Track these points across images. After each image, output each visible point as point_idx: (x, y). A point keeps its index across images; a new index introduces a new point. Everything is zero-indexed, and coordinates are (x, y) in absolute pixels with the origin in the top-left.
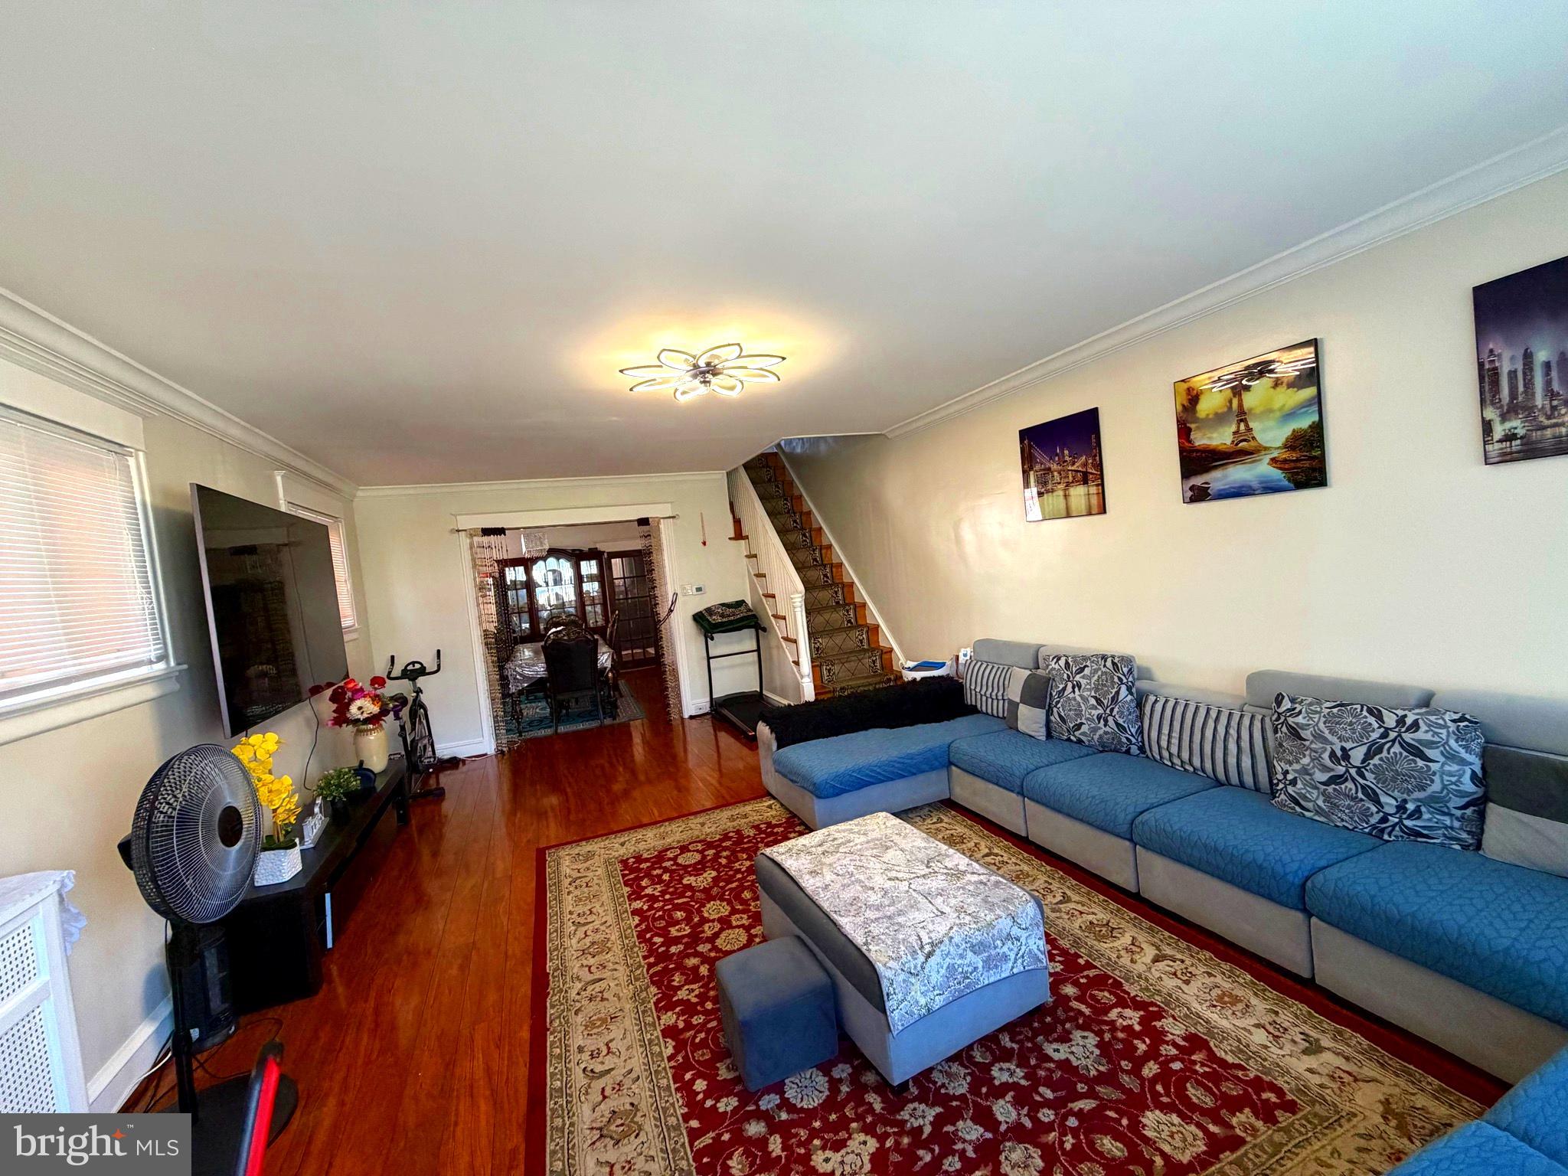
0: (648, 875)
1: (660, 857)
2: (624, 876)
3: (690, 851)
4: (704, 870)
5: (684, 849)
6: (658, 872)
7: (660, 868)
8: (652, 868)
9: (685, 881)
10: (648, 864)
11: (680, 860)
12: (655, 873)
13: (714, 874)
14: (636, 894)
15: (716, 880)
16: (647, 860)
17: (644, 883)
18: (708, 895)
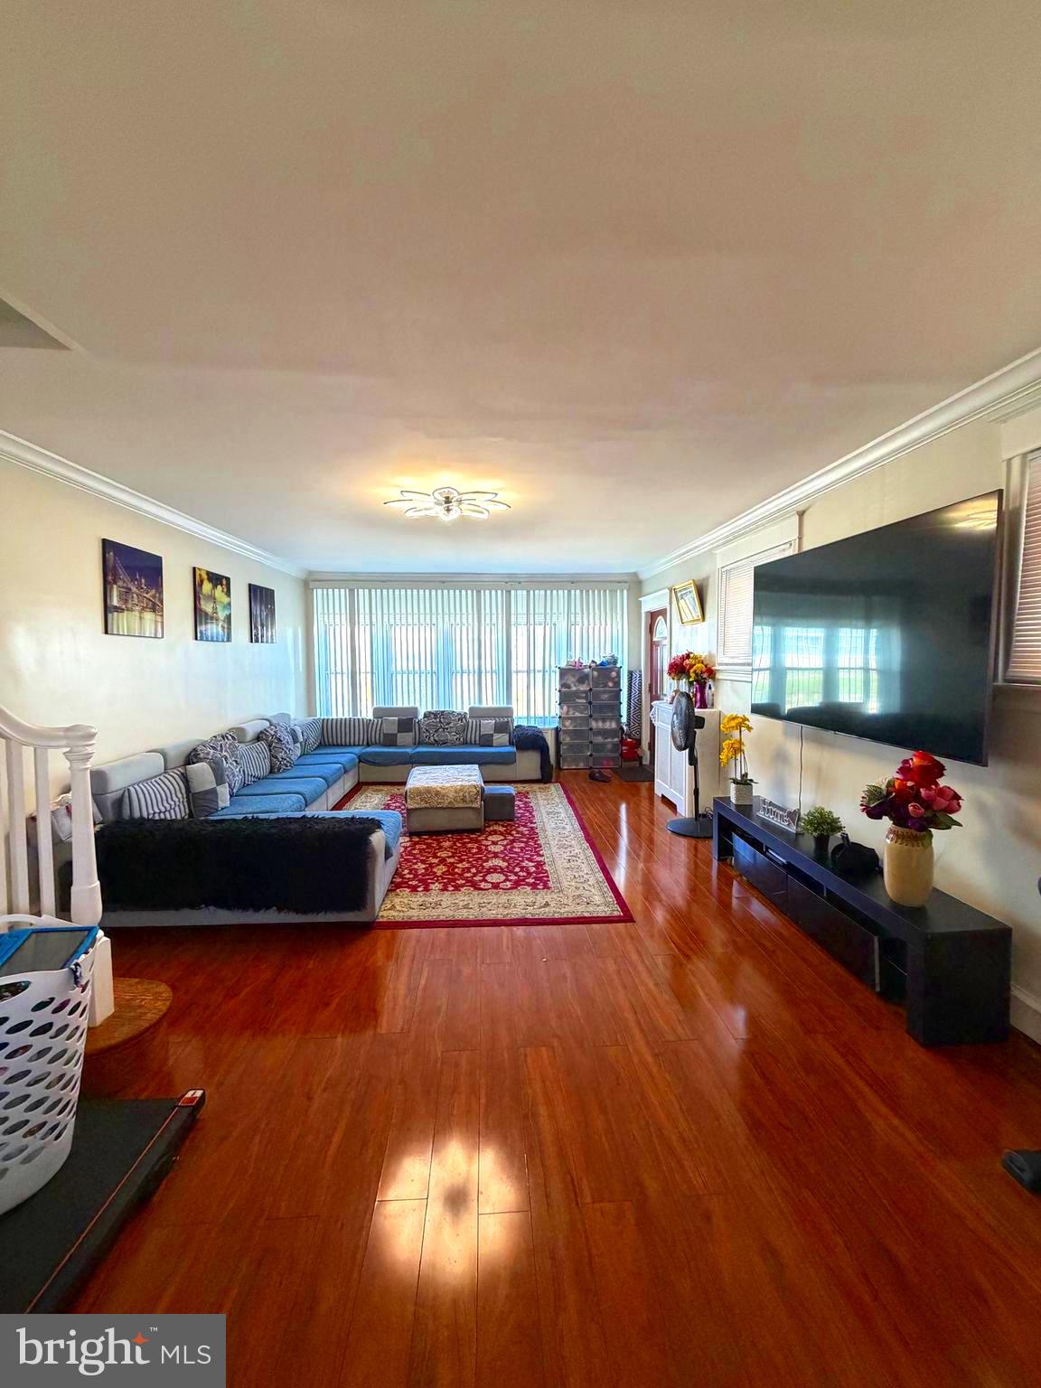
0: (529, 874)
1: (517, 884)
2: (548, 877)
3: (492, 883)
4: (490, 868)
5: (496, 886)
6: (521, 874)
7: (519, 876)
8: (526, 878)
9: (506, 864)
10: (527, 880)
11: (503, 878)
12: (525, 874)
13: (484, 864)
14: (539, 865)
15: (487, 861)
16: (528, 884)
17: (534, 869)
18: (496, 855)
